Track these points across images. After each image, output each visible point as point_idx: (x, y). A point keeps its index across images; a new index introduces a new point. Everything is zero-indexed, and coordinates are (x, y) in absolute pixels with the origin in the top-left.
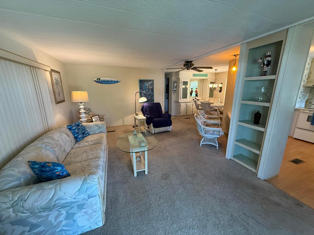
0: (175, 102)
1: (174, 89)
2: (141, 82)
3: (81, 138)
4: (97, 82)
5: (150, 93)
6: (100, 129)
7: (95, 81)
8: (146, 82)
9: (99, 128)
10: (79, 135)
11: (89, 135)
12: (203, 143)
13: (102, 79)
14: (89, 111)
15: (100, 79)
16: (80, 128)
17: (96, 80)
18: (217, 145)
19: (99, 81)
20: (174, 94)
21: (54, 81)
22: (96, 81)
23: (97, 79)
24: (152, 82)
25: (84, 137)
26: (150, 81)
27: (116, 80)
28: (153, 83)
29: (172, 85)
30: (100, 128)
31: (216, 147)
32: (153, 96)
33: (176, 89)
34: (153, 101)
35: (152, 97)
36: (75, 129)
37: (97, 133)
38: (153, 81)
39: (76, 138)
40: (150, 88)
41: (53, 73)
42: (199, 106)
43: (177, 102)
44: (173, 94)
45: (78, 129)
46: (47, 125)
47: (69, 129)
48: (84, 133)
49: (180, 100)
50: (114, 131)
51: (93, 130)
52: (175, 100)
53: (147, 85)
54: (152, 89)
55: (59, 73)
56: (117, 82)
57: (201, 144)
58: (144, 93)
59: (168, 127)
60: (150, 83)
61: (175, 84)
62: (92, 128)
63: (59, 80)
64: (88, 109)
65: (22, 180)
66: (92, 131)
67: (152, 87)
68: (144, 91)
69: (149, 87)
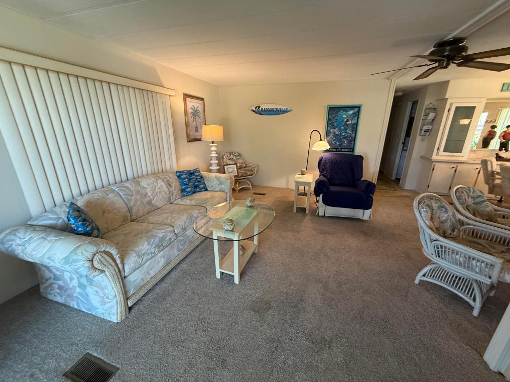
0: (422, 157)
1: (425, 127)
2: (333, 110)
3: (190, 192)
4: (256, 113)
5: (348, 133)
6: (221, 185)
7: (252, 110)
8: (342, 111)
9: (219, 183)
10: (187, 188)
11: (206, 190)
12: (425, 279)
13: (263, 107)
14: (238, 157)
15: (259, 107)
16: (193, 178)
17: (254, 109)
18: (477, 306)
19: (259, 111)
20: (423, 140)
21: (190, 111)
22: (254, 111)
23: (256, 107)
24: (356, 110)
25: (194, 192)
26: (352, 108)
27: (284, 107)
28: (359, 112)
29: (422, 118)
30: (221, 183)
31: (472, 308)
32: (354, 140)
33: (430, 127)
34: (353, 150)
35: (353, 142)
36: (185, 178)
37: (216, 190)
38: (359, 107)
39: (183, 190)
40: (350, 122)
41: (188, 100)
42: (497, 176)
43: (427, 160)
44: (419, 138)
45: (190, 179)
46: (160, 166)
47: (178, 177)
48: (196, 186)
49: (437, 154)
50: (264, 195)
51: (213, 184)
52: (422, 154)
53: (345, 116)
54: (354, 124)
55: (202, 99)
56: (286, 111)
57: (419, 278)
58: (334, 133)
59: (361, 211)
60: (351, 112)
61: (432, 115)
62: (212, 181)
63: (200, 109)
64: (237, 154)
65: (60, 221)
66: (210, 186)
67: (354, 121)
68: (336, 129)
69: (348, 121)
